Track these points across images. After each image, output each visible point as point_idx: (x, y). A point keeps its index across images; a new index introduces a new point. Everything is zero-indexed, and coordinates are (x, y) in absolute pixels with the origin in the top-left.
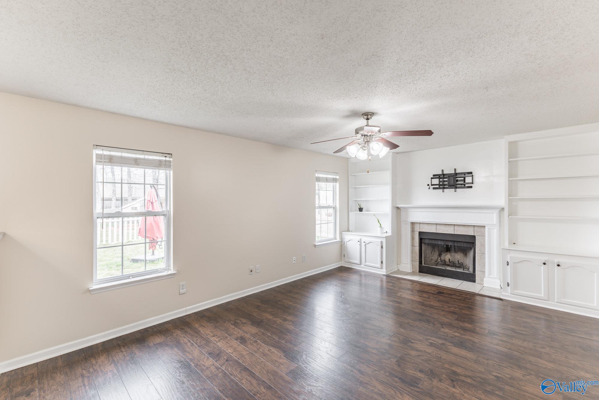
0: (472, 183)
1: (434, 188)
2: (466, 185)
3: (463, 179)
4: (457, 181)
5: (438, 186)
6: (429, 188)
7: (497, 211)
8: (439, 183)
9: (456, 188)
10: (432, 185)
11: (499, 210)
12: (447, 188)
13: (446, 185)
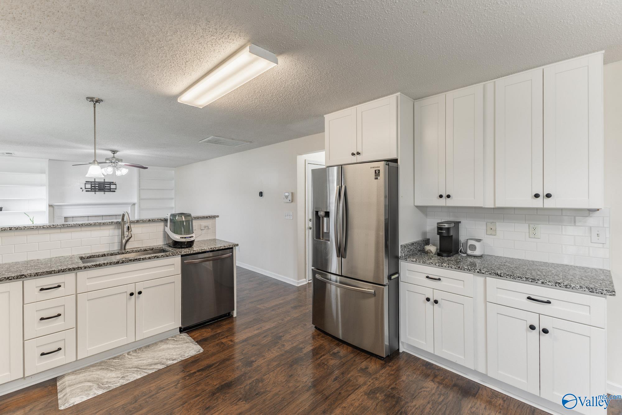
0: (116, 189)
1: (86, 191)
2: (111, 190)
3: (109, 186)
4: (106, 187)
5: (90, 190)
6: (83, 191)
7: (131, 205)
8: (91, 188)
9: (105, 191)
10: (85, 189)
11: (132, 205)
12: (97, 191)
13: (97, 189)
